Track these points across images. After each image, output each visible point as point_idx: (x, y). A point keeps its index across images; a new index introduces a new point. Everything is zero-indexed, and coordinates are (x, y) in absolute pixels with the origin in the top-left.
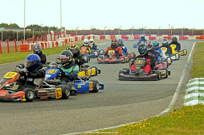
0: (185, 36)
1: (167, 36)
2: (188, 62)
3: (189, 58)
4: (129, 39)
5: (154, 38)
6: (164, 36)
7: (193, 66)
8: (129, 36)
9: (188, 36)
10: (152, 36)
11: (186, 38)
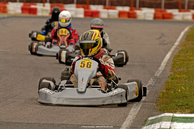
0: (169, 11)
1: (127, 9)
2: (158, 74)
3: (163, 64)
4: (39, 14)
5: (96, 14)
6: (120, 9)
7: (167, 82)
8: (39, 6)
9: (175, 12)
10: (93, 8)
11: (170, 16)
